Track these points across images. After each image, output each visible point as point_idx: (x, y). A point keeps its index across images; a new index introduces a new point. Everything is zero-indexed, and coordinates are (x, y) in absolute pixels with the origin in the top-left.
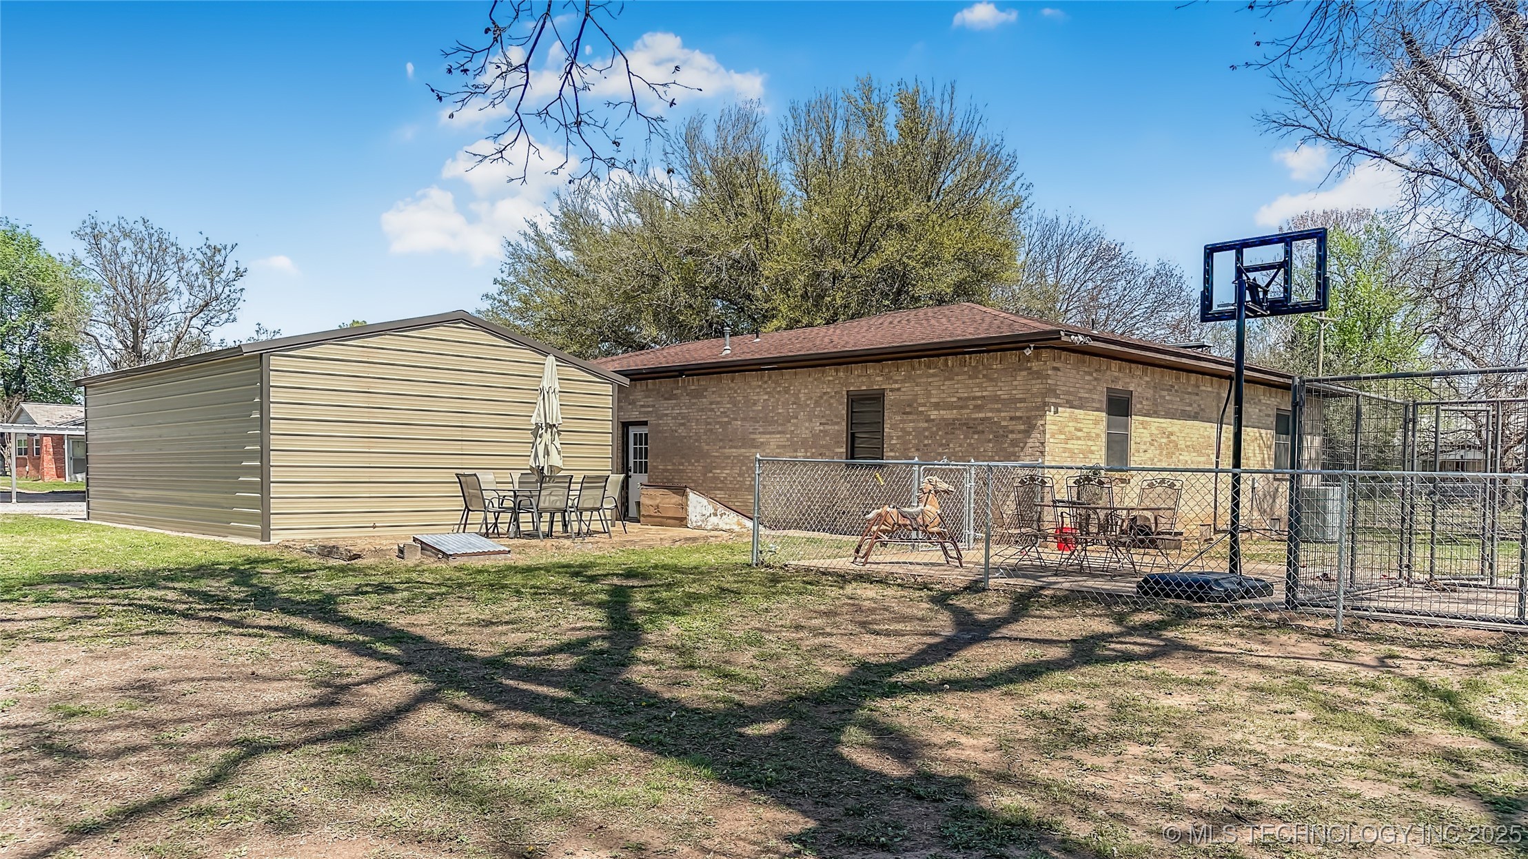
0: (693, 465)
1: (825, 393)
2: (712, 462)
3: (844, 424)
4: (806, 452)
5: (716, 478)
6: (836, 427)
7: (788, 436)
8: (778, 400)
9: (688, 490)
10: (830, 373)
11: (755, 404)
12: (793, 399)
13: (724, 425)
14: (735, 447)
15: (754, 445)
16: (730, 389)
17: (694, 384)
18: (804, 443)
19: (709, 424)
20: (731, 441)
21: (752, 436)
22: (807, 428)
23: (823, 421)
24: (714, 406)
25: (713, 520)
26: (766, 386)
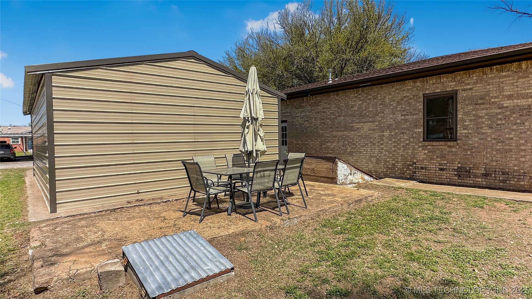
0: (313, 141)
1: (404, 97)
2: (325, 140)
3: (421, 114)
4: (391, 132)
5: (327, 148)
6: (415, 117)
7: (378, 123)
8: (369, 104)
9: (337, 160)
10: (409, 84)
11: (352, 107)
12: (380, 102)
13: (332, 120)
14: (340, 131)
15: (352, 129)
16: (336, 100)
17: (313, 100)
18: (389, 127)
19: (324, 119)
20: (337, 128)
21: (351, 125)
22: (391, 118)
23: (404, 113)
24: (325, 110)
25: (350, 177)
26: (360, 96)
